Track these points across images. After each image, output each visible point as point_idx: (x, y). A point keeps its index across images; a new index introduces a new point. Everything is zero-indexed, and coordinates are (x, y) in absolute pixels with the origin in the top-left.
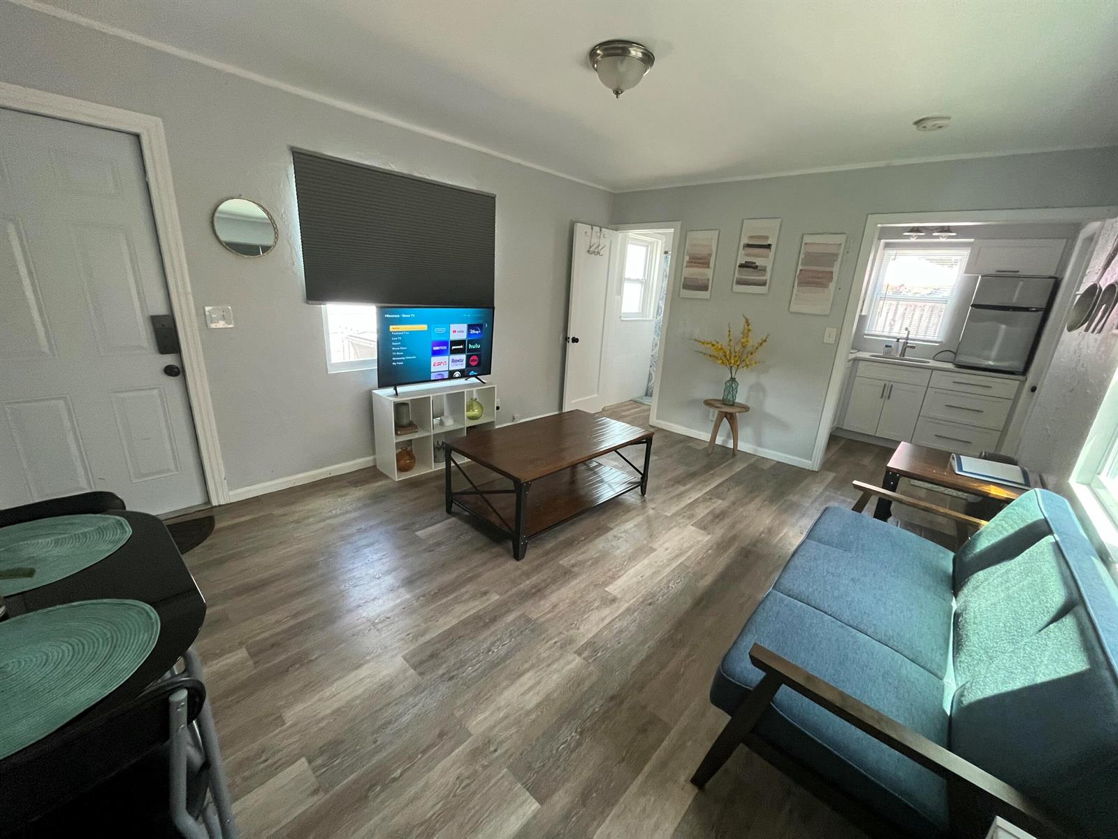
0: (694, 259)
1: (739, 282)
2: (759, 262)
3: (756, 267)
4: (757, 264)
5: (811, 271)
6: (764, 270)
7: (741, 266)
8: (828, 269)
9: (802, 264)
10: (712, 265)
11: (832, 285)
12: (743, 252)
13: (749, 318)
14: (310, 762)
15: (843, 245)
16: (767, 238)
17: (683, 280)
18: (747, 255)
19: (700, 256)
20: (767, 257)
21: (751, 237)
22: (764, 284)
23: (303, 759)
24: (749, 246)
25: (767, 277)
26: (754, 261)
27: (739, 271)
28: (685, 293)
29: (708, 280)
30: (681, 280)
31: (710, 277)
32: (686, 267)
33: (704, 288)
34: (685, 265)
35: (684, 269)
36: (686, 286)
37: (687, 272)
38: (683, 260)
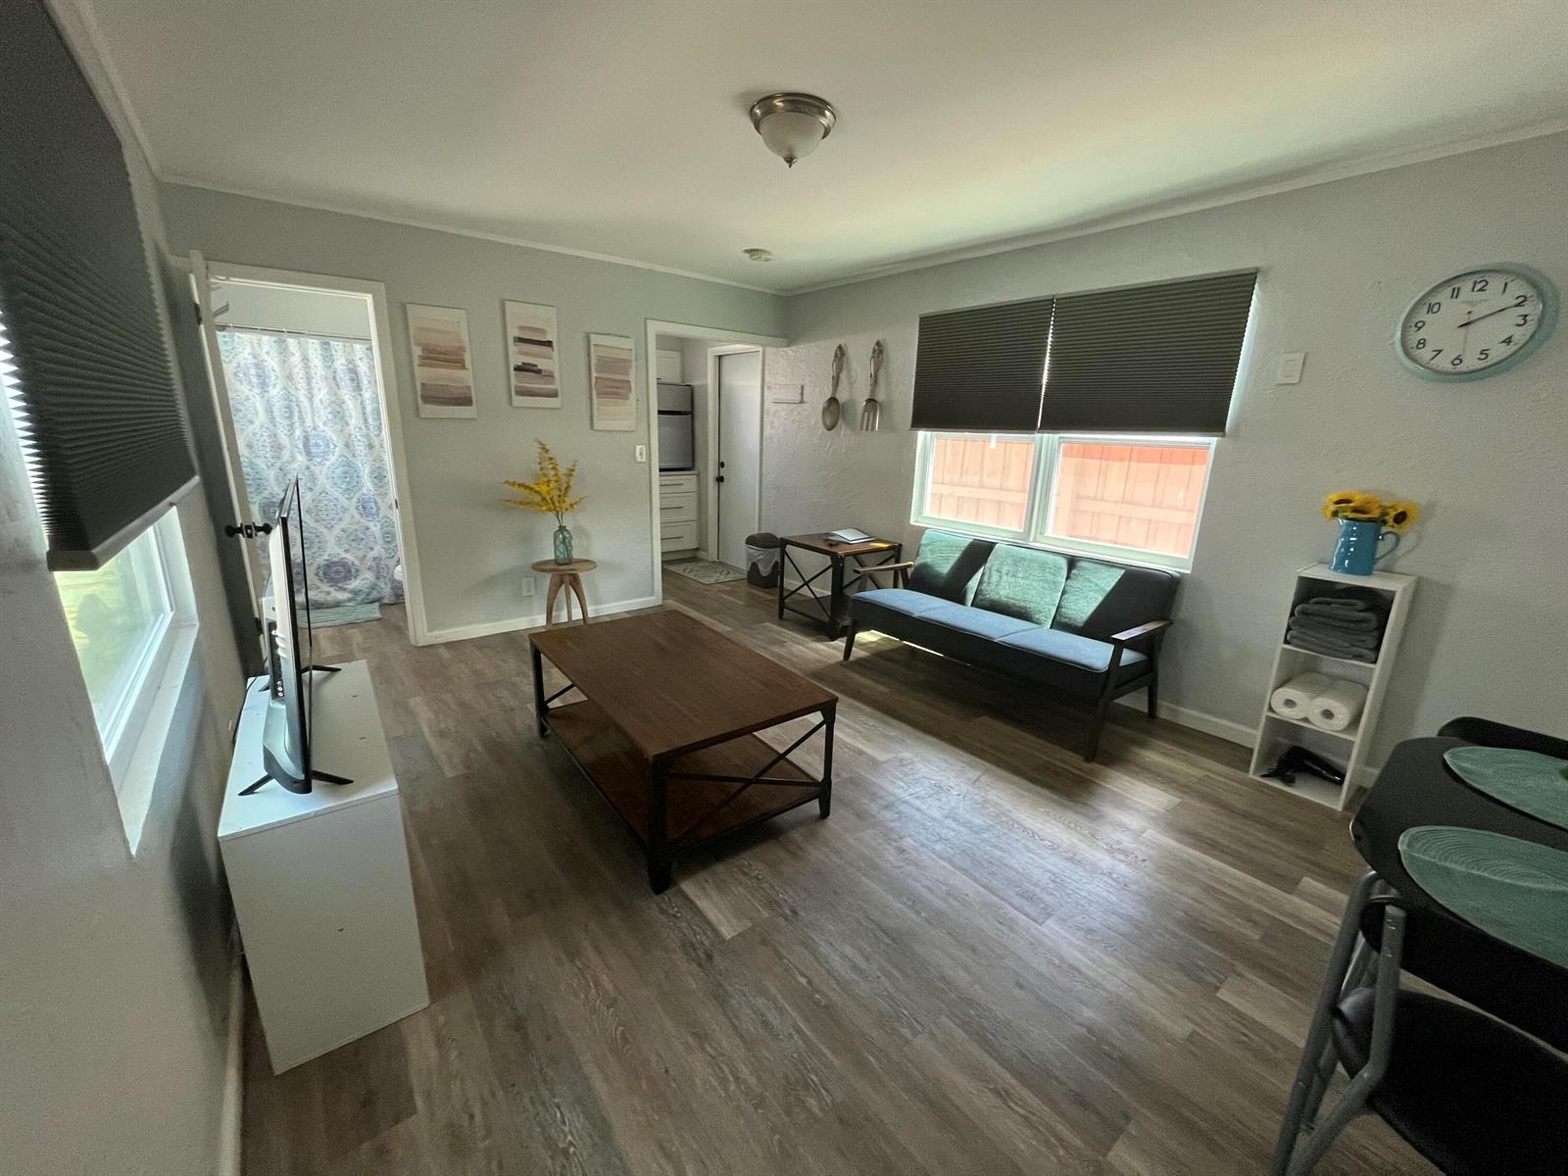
0: (430, 352)
1: (522, 392)
2: (542, 364)
3: (539, 372)
4: (539, 367)
5: (608, 379)
6: (550, 376)
7: (518, 369)
8: (623, 378)
9: (597, 371)
10: (468, 365)
11: (632, 397)
12: (516, 349)
13: (544, 443)
14: (1219, 988)
15: (633, 351)
16: (543, 331)
17: (419, 388)
18: (521, 353)
19: (443, 350)
20: (550, 358)
21: (521, 328)
22: (554, 394)
23: (1218, 995)
24: (521, 340)
25: (556, 386)
26: (535, 363)
27: (517, 376)
28: (429, 410)
29: (469, 388)
30: (415, 388)
31: (471, 383)
32: (420, 365)
33: (465, 401)
34: (416, 361)
35: (417, 369)
36: (428, 399)
37: (424, 374)
38: (410, 353)
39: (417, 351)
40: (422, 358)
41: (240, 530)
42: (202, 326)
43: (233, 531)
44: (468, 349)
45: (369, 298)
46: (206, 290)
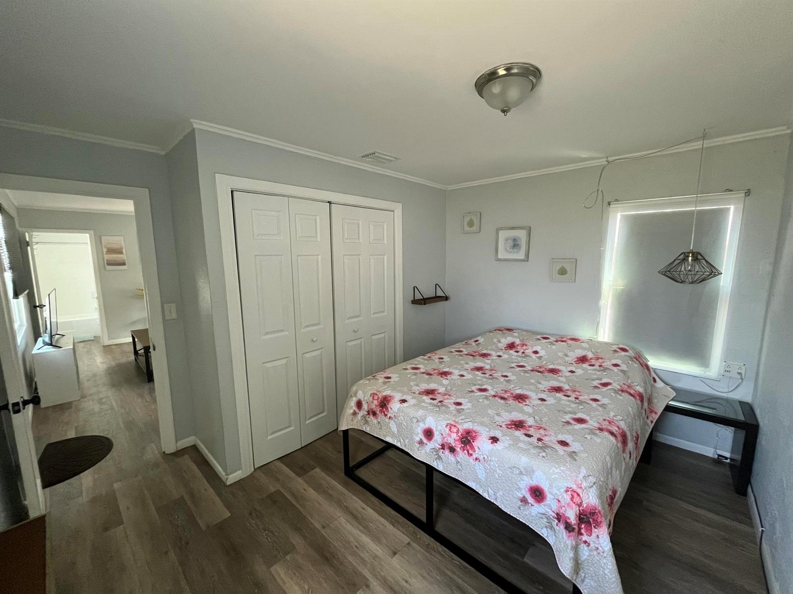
0: (109, 250)
10: (124, 253)
19: (114, 249)
28: (109, 268)
29: (125, 260)
30: (104, 262)
31: (126, 259)
32: (106, 254)
33: (124, 264)
34: (105, 252)
35: (105, 256)
36: (109, 264)
37: (108, 257)
38: (102, 251)
39: (105, 250)
40: (107, 252)
41: (38, 306)
42: (29, 248)
43: (35, 307)
44: (124, 248)
45: (88, 235)
46: (31, 237)
